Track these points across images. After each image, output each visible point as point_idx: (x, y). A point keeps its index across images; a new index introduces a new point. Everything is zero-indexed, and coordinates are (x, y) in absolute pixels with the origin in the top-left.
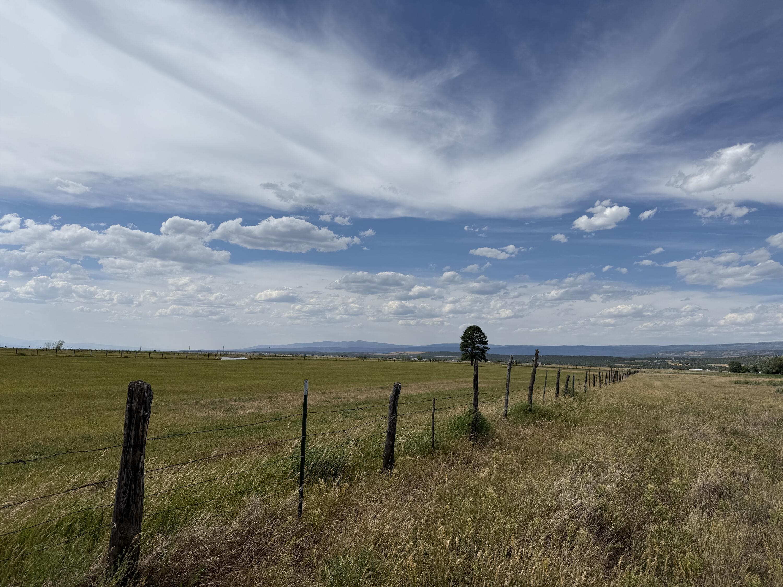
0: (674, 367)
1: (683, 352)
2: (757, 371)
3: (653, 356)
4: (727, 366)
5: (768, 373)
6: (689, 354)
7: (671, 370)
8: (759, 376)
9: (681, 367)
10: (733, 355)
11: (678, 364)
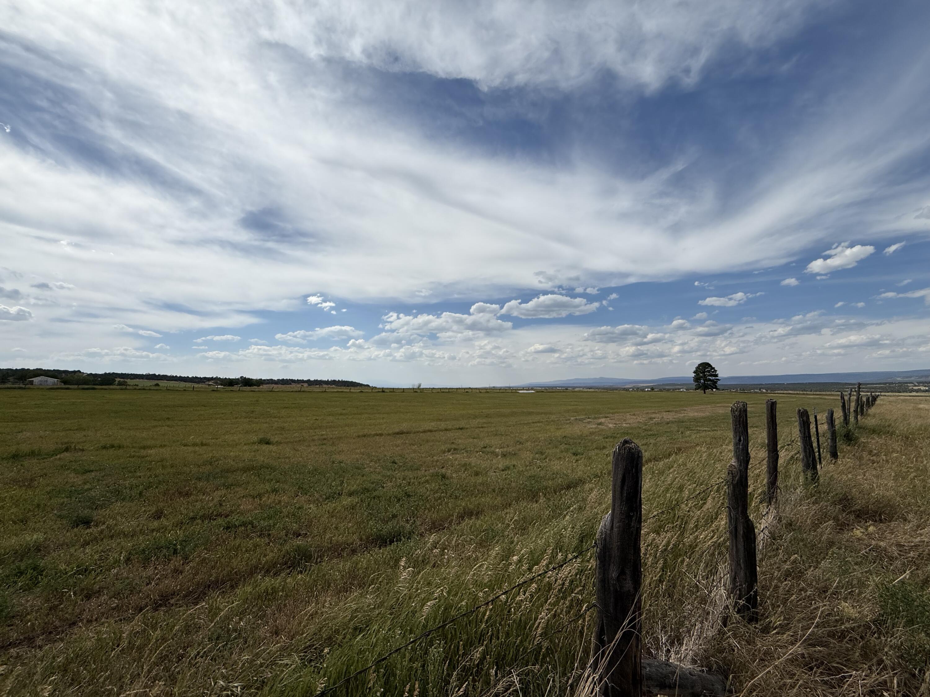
0: (918, 391)
1: (927, 376)
3: (889, 380)
7: (914, 394)
9: (927, 391)
11: (922, 388)
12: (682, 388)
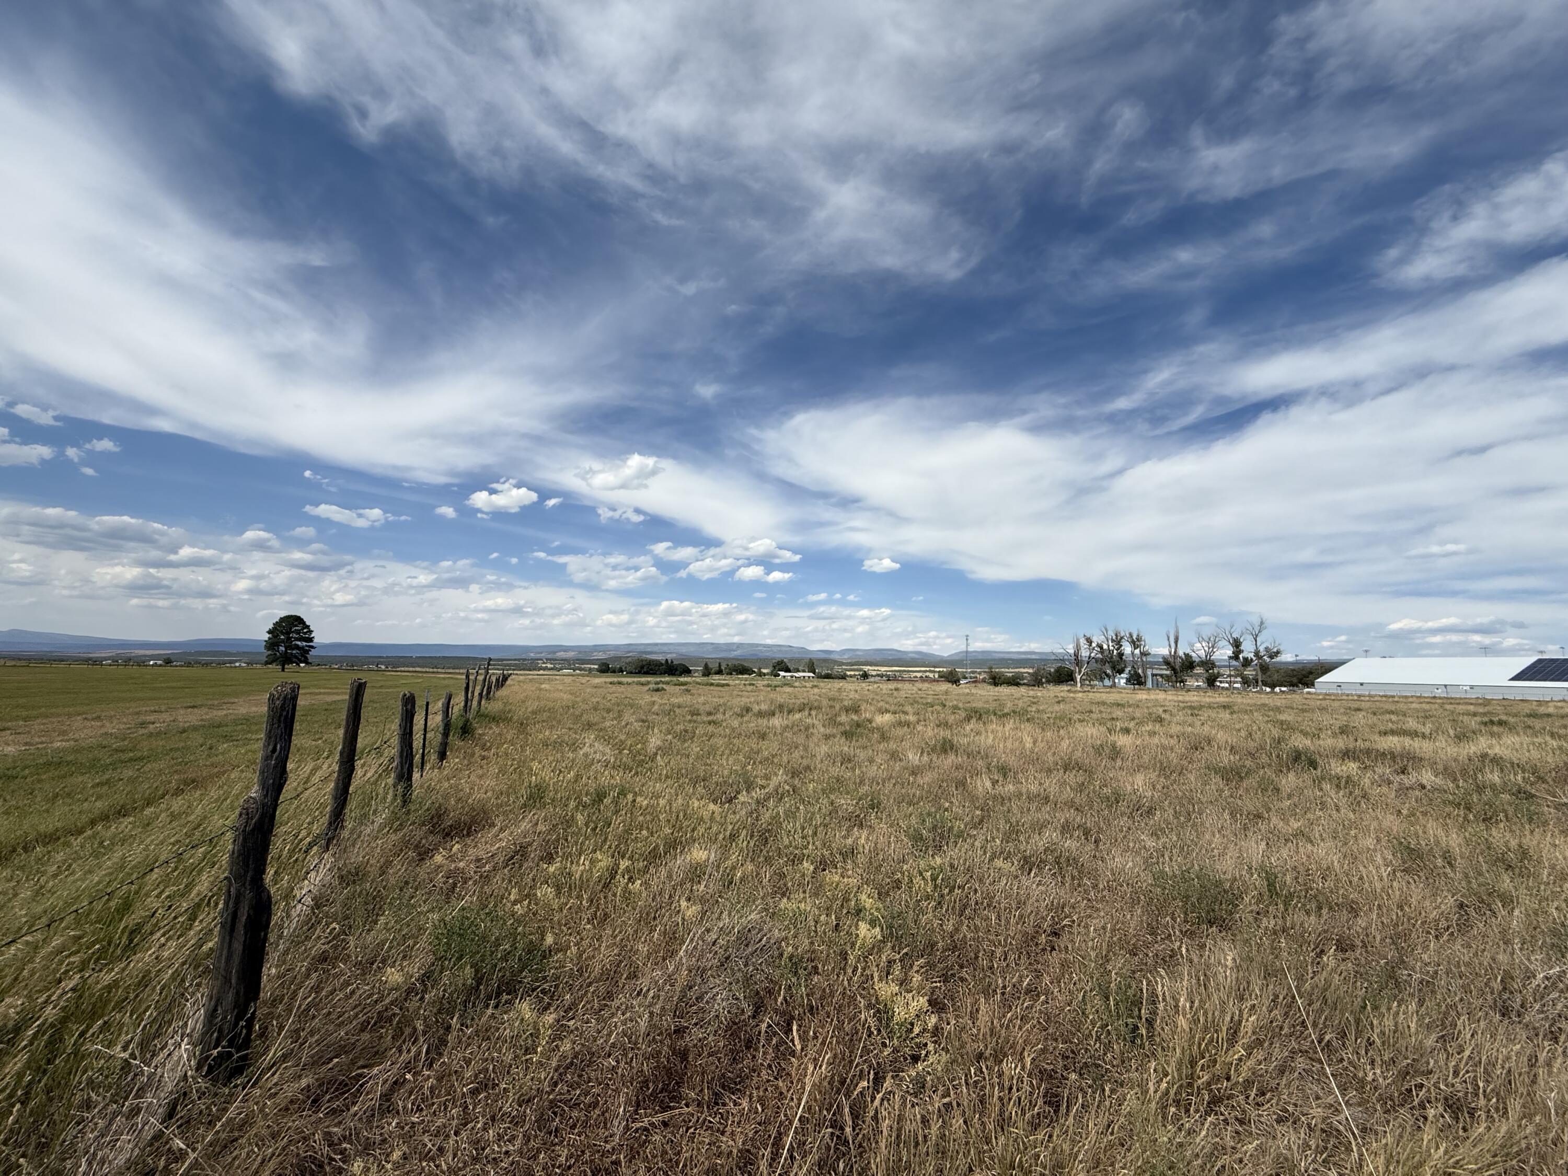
0: (545, 669)
1: (555, 653)
2: (622, 672)
3: (523, 656)
4: (596, 667)
5: (631, 673)
6: (561, 655)
7: (541, 672)
8: (625, 676)
9: (552, 669)
10: (601, 656)
11: (549, 666)
12: (240, 661)
